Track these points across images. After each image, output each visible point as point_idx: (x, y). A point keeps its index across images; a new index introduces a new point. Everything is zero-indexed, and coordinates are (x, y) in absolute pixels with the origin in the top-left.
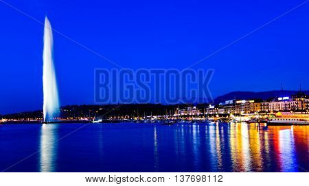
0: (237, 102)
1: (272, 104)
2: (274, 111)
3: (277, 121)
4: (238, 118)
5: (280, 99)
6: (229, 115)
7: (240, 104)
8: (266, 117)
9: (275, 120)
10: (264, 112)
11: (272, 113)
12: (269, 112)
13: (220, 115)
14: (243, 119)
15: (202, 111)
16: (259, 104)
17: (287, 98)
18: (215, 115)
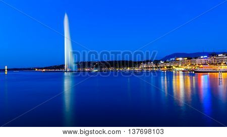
0: (177, 59)
1: (198, 60)
2: (199, 65)
3: (200, 70)
4: (177, 69)
5: (202, 57)
6: (172, 67)
7: (179, 60)
8: (193, 68)
9: (199, 70)
10: (193, 65)
11: (197, 65)
12: (196, 65)
13: (167, 67)
14: (180, 69)
15: (157, 65)
16: (190, 61)
17: (206, 57)
18: (164, 67)
